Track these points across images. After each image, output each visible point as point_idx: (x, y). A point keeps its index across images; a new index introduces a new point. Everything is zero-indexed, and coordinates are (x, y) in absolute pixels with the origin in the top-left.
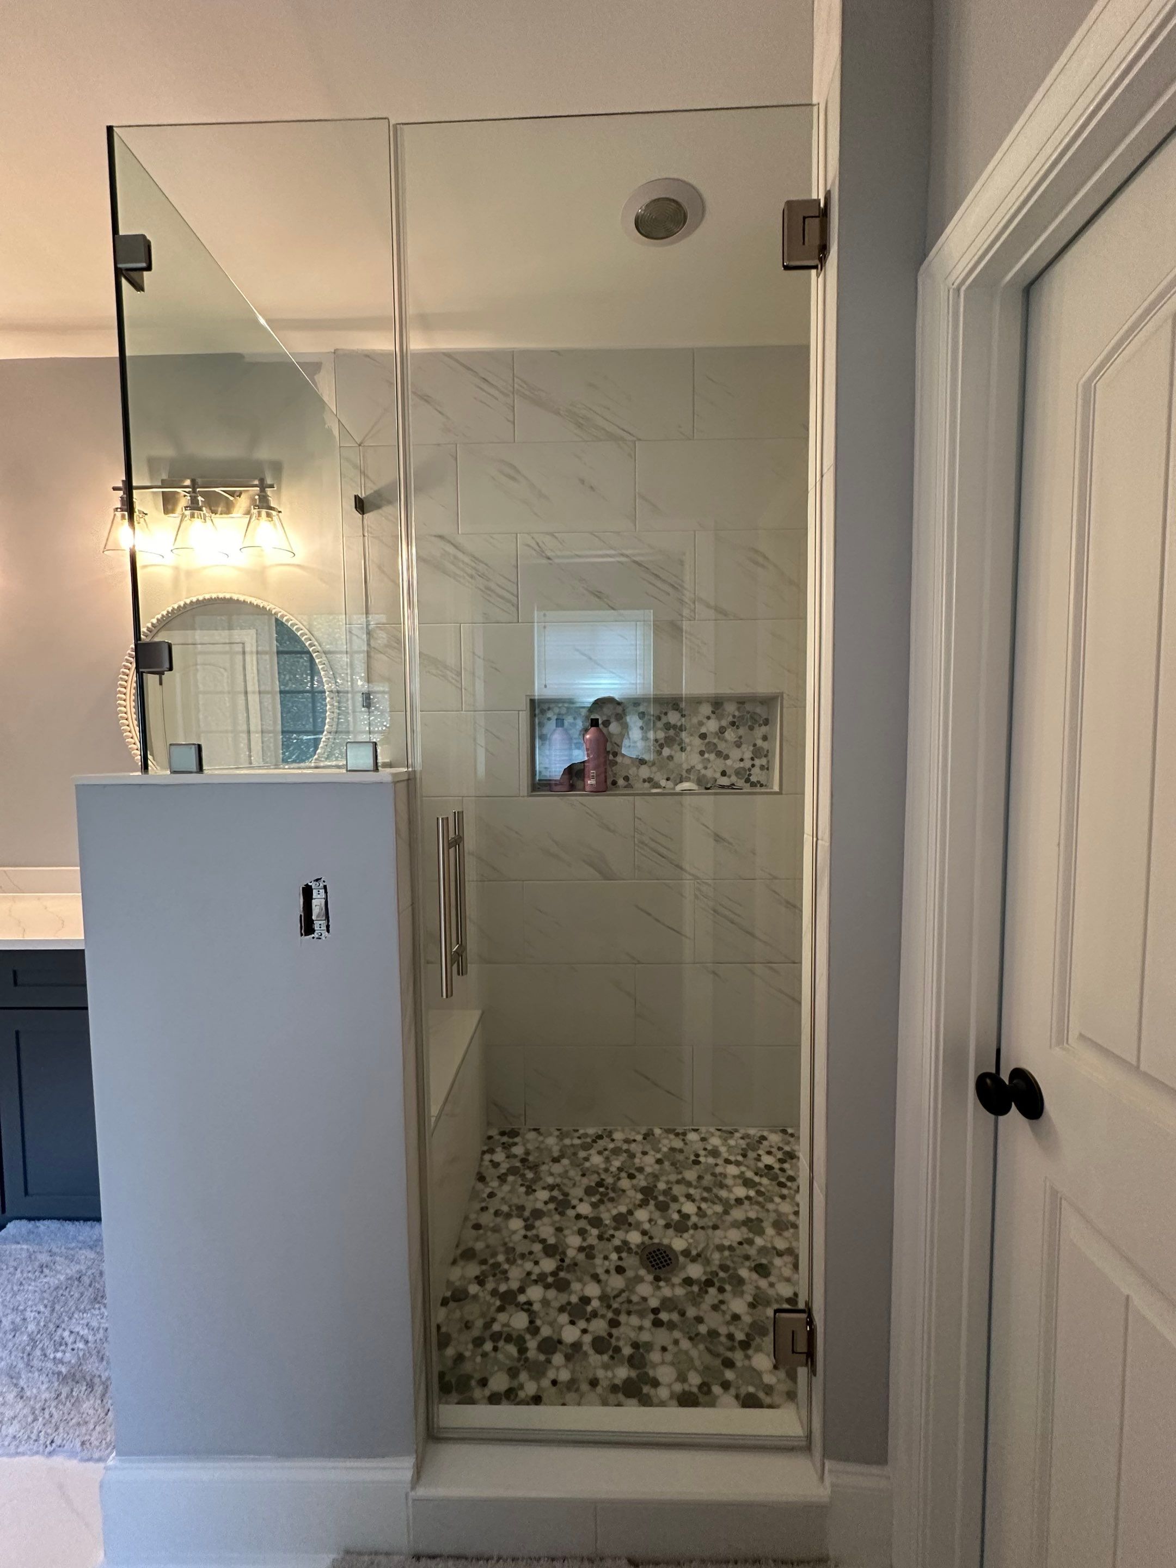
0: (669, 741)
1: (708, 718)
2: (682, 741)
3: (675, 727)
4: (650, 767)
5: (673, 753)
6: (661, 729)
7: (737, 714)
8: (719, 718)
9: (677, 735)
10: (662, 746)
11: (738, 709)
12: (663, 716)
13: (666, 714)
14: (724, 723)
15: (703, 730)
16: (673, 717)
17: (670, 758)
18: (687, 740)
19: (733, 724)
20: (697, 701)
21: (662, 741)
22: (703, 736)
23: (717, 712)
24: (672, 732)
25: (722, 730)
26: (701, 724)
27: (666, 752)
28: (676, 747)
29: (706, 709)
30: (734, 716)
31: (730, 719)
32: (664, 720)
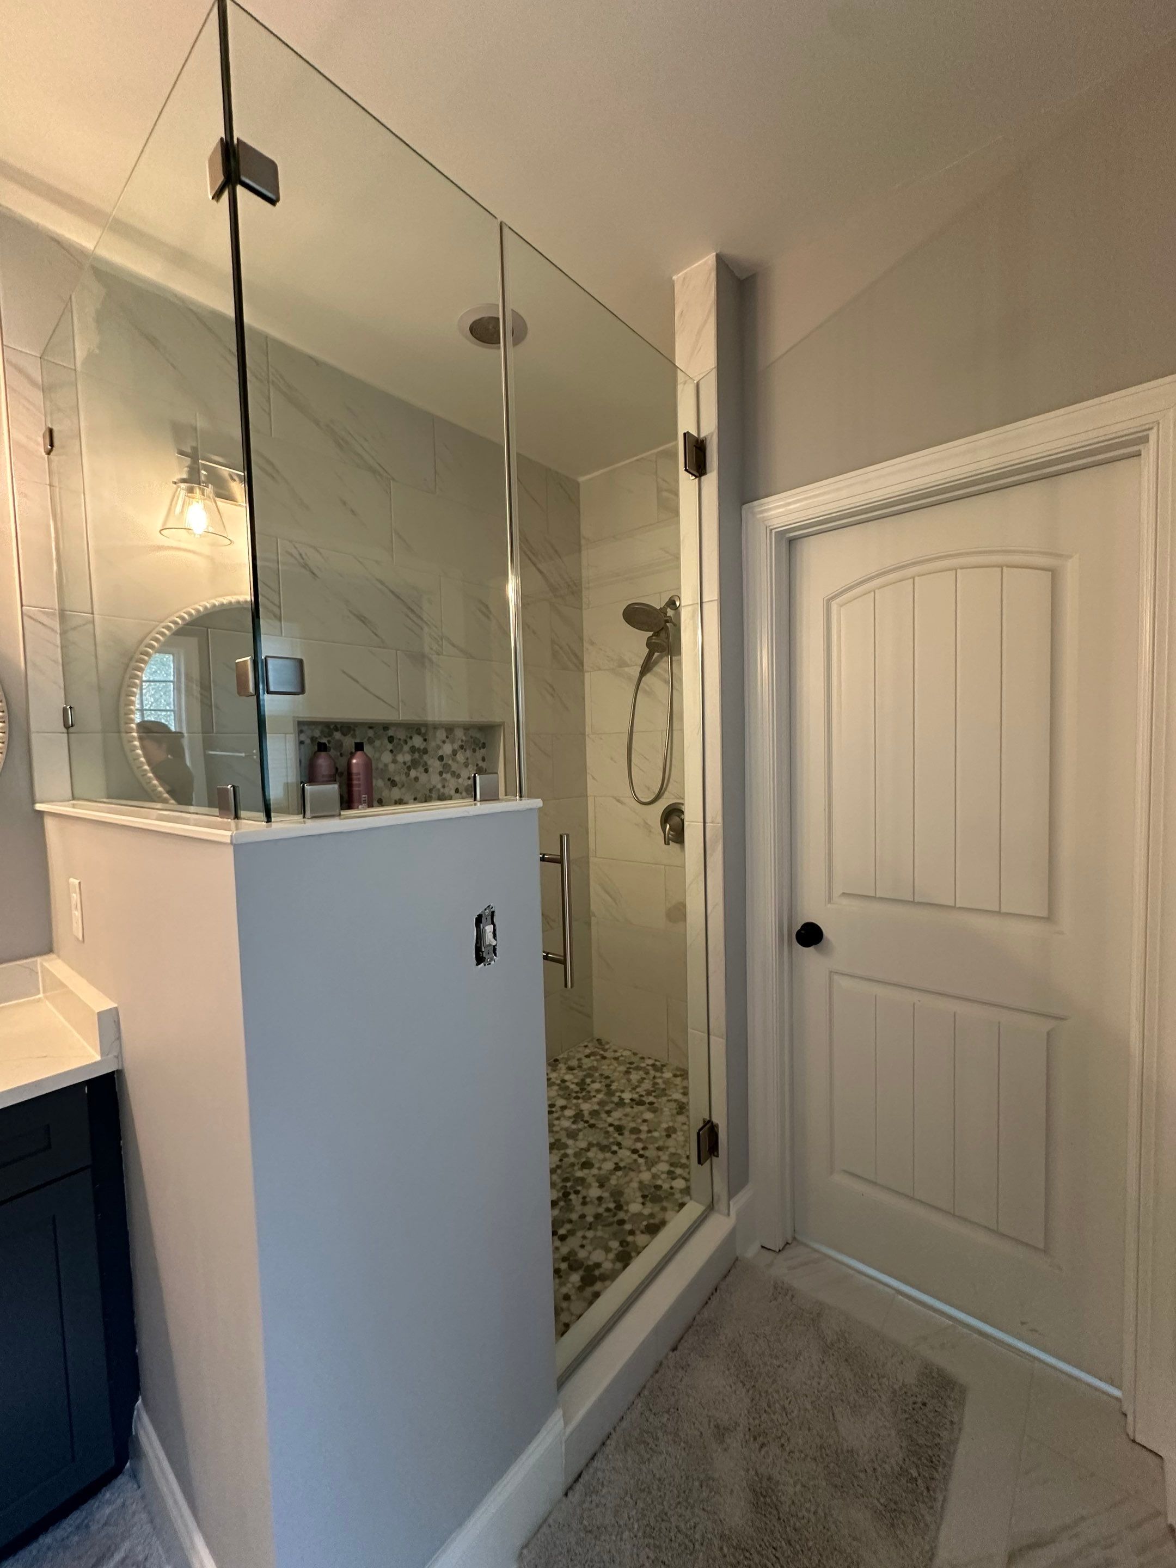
0: (414, 764)
1: (444, 742)
2: (426, 764)
3: (419, 750)
4: (400, 789)
5: (418, 775)
6: (408, 752)
7: (464, 738)
8: (453, 742)
9: (421, 757)
10: (409, 768)
11: (465, 734)
12: (408, 740)
13: (411, 738)
14: (456, 746)
15: (440, 753)
16: (417, 741)
17: (416, 779)
18: (429, 763)
19: (462, 747)
20: (436, 727)
21: (409, 764)
22: (441, 758)
23: (450, 736)
24: (416, 755)
25: (454, 753)
26: (439, 747)
27: (413, 773)
28: (421, 769)
29: (441, 734)
30: (462, 741)
31: (460, 743)
32: (410, 743)
